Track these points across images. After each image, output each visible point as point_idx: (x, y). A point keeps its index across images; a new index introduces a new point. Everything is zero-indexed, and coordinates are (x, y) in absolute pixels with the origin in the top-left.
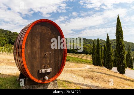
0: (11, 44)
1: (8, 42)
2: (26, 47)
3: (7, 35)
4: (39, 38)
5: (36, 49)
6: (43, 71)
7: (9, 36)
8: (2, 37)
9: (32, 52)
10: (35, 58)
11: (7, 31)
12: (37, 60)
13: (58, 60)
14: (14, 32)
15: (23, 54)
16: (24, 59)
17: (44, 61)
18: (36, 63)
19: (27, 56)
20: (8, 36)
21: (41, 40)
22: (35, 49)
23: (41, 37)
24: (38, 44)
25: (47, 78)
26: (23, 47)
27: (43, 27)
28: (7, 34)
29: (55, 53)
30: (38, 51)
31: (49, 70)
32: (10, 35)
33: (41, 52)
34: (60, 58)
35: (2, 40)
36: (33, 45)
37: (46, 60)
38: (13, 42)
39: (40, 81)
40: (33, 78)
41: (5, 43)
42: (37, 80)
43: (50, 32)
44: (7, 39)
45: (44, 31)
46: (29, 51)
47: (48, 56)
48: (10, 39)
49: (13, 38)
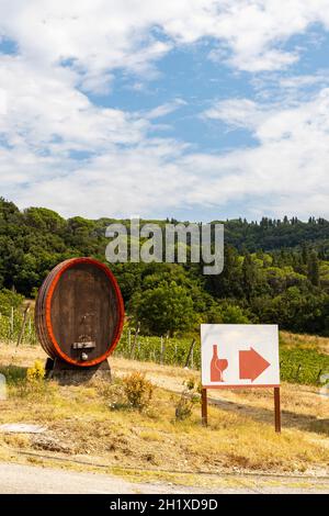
0: (13, 291)
2: (51, 306)
4: (72, 291)
5: (69, 308)
6: (80, 345)
9: (61, 314)
10: (67, 323)
12: (70, 327)
13: (108, 328)
14: (30, 211)
15: (48, 317)
16: (49, 324)
17: (82, 328)
18: (67, 333)
19: (54, 321)
21: (75, 294)
22: (65, 309)
23: (75, 289)
24: (71, 301)
25: (85, 356)
26: (48, 306)
27: (79, 272)
29: (101, 316)
30: (71, 312)
31: (89, 344)
32: (7, 233)
33: (76, 314)
34: (111, 324)
36: (63, 302)
37: (86, 328)
38: (24, 274)
39: (74, 362)
40: (63, 355)
42: (69, 360)
43: (92, 278)
45: (81, 278)
46: (57, 313)
47: (89, 320)
48: (6, 258)
49: (26, 251)
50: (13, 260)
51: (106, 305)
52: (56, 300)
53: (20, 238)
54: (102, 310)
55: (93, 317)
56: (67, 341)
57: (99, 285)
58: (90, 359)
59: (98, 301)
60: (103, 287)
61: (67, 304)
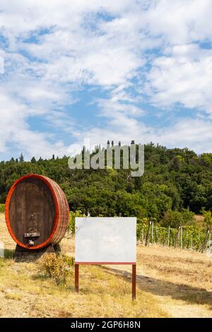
0: (188, 210)
1: (179, 199)
3: (177, 169)
4: (23, 197)
5: (22, 210)
6: (28, 235)
7: (184, 175)
8: (158, 181)
9: (16, 213)
10: (20, 220)
11: (177, 151)
12: (23, 222)
13: (49, 223)
15: (7, 216)
16: (8, 220)
17: (31, 223)
18: (20, 226)
19: (11, 218)
20: (178, 173)
21: (26, 200)
22: (20, 210)
23: (26, 196)
24: (23, 204)
25: (32, 243)
26: (7, 208)
27: (28, 185)
28: (175, 167)
29: (44, 215)
30: (24, 212)
31: (35, 234)
32: (187, 171)
33: (27, 213)
34: (51, 221)
35: (157, 194)
36: (17, 206)
37: (33, 224)
38: (197, 198)
39: (25, 246)
41: (168, 205)
42: (21, 245)
43: (38, 188)
44: (174, 190)
45: (30, 189)
46: (13, 213)
47: (36, 218)
48: (186, 188)
49: (199, 183)
50: (190, 190)
51: (47, 207)
52: (13, 204)
53: (195, 174)
54: (44, 211)
55: (38, 215)
56: (20, 232)
57: (42, 193)
58: (35, 245)
59: (42, 205)
60: (45, 195)
61: (20, 207)
